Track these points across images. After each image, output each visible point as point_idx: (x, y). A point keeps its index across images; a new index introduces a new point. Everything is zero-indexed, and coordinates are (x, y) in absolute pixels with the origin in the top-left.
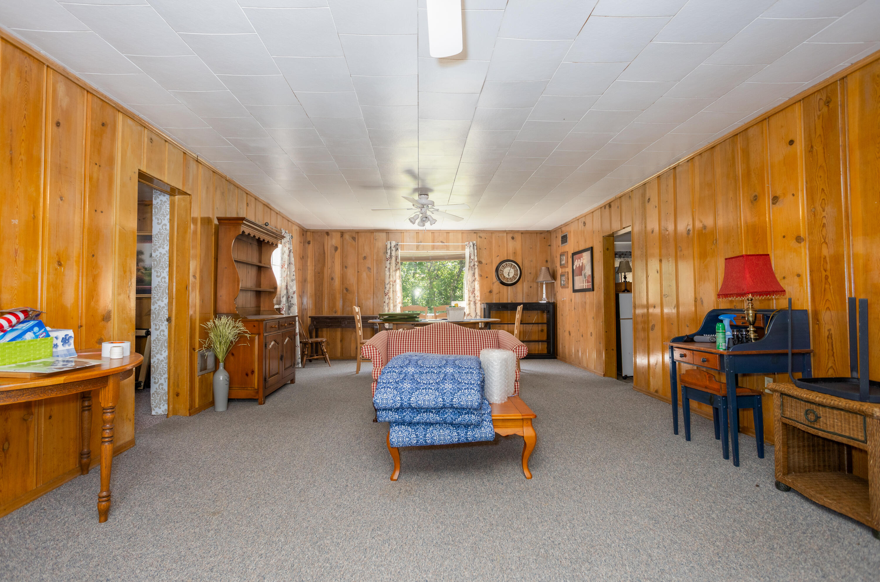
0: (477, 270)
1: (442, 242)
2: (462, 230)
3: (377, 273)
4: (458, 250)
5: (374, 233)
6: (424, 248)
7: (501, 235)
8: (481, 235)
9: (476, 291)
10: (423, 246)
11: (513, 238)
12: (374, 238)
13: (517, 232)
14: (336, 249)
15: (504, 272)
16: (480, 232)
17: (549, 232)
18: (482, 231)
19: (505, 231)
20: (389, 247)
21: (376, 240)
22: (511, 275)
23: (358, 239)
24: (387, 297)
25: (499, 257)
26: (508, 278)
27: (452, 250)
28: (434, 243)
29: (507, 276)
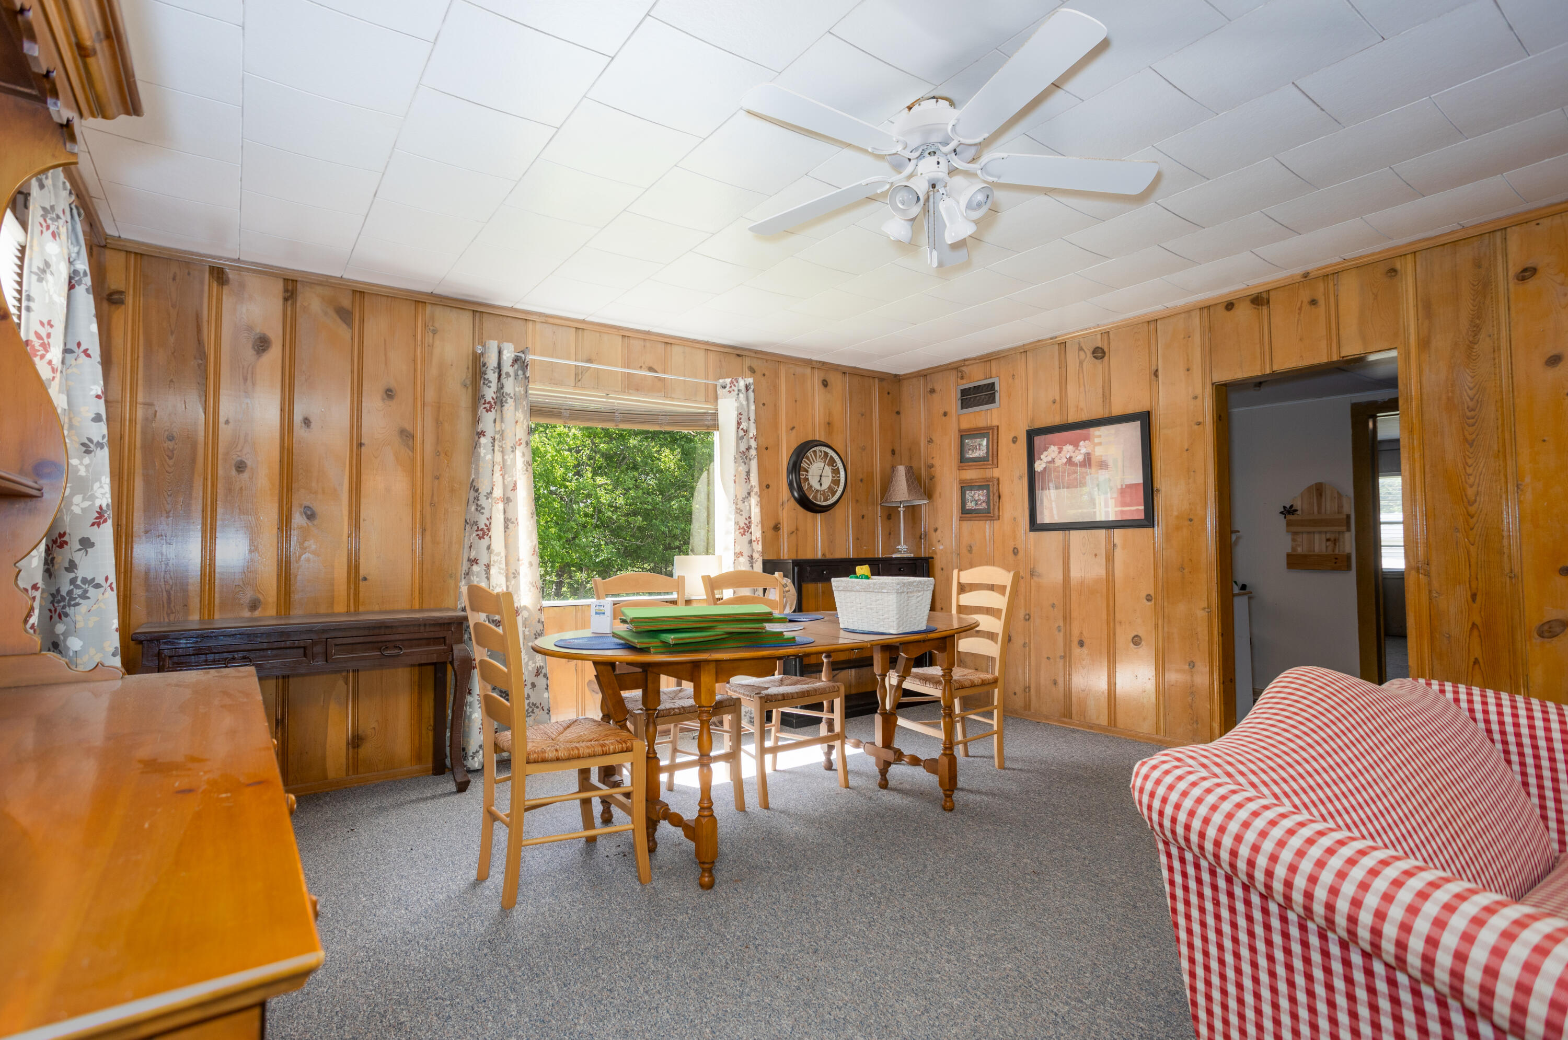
0: (754, 464)
1: (651, 369)
2: (707, 343)
3: (437, 453)
4: (696, 401)
5: (429, 309)
6: (598, 380)
7: (799, 370)
8: (755, 364)
9: (753, 526)
10: (598, 373)
11: (825, 384)
12: (425, 325)
13: (835, 368)
14: (262, 344)
15: (810, 473)
16: (753, 355)
17: (897, 379)
18: (756, 352)
19: (808, 363)
20: (492, 361)
21: (435, 332)
22: (827, 483)
23: (362, 321)
24: (484, 543)
25: (794, 431)
26: (817, 491)
27: (678, 399)
28: (628, 368)
29: (816, 485)
